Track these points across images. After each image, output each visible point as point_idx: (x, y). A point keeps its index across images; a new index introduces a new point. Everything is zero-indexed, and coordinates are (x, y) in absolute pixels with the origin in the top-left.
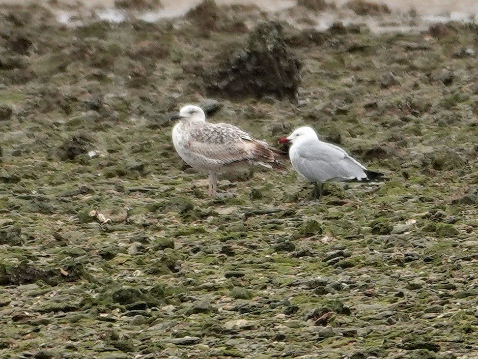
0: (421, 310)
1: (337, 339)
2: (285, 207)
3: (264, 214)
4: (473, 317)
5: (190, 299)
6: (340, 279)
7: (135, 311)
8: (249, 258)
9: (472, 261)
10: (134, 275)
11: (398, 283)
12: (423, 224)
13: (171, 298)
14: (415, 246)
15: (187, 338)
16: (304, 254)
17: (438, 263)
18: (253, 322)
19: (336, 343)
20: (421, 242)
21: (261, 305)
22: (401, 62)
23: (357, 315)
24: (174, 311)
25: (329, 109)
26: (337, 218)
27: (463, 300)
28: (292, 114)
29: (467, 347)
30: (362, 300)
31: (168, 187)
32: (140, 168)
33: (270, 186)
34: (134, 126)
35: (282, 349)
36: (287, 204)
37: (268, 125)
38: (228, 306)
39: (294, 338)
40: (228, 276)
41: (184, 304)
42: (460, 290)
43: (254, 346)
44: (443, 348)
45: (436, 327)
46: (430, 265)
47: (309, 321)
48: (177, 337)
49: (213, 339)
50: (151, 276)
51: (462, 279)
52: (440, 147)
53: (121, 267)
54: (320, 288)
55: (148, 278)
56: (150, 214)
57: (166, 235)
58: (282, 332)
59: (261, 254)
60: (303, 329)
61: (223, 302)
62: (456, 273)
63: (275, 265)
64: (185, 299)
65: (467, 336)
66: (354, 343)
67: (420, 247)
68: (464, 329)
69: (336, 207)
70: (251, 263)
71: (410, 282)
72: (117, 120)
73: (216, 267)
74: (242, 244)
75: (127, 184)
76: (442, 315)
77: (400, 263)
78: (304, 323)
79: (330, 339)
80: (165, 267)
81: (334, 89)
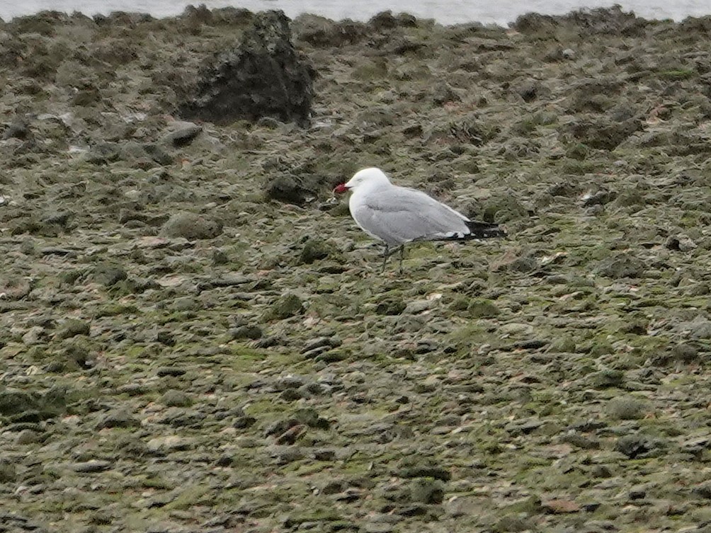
0: (431, 421)
1: (306, 463)
2: (257, 277)
3: (228, 286)
4: (502, 432)
5: (103, 407)
6: (320, 379)
7: (23, 424)
8: (195, 348)
9: (514, 352)
10: (28, 373)
11: (404, 383)
12: (450, 300)
13: (76, 406)
14: (435, 331)
15: (93, 462)
16: (273, 343)
17: (465, 355)
18: (190, 440)
19: (304, 469)
20: (443, 326)
21: (203, 415)
22: (467, 67)
23: (339, 430)
24: (79, 424)
25: (352, 136)
26: (331, 292)
27: (492, 408)
28: (300, 142)
29: (491, 475)
30: (349, 408)
31: (98, 248)
32: (62, 221)
33: (244, 246)
34: (70, 160)
35: (226, 478)
36: (262, 272)
37: (264, 158)
38: (157, 417)
39: (245, 463)
40: (161, 374)
41: (94, 414)
42: (489, 395)
43: (188, 474)
44: (454, 475)
45: (449, 446)
46: (453, 358)
47: (269, 437)
48: (79, 461)
49: (129, 464)
50: (52, 374)
51: (494, 378)
52: (500, 190)
53: (10, 362)
54: (290, 392)
55: (47, 377)
56: (65, 286)
57: (83, 316)
58: (228, 454)
59: (214, 342)
60: (259, 449)
61: (150, 412)
62: (488, 369)
63: (230, 358)
64: (96, 408)
65: (491, 458)
66: (330, 469)
67: (441, 332)
68: (488, 449)
69: (332, 275)
70: (197, 355)
71: (420, 383)
72: (46, 152)
73: (146, 361)
74: (187, 329)
75: (40, 244)
76: (459, 429)
77: (410, 356)
78: (261, 441)
79: (296, 463)
80: (71, 362)
81: (367, 107)
